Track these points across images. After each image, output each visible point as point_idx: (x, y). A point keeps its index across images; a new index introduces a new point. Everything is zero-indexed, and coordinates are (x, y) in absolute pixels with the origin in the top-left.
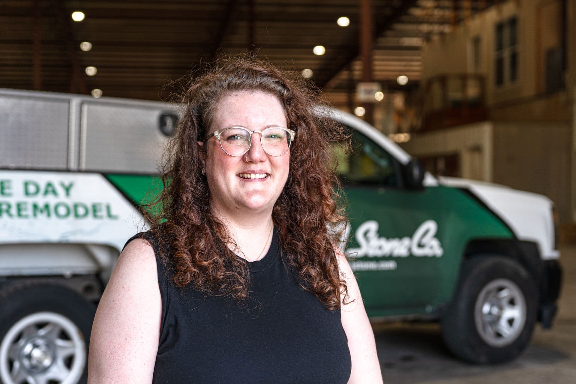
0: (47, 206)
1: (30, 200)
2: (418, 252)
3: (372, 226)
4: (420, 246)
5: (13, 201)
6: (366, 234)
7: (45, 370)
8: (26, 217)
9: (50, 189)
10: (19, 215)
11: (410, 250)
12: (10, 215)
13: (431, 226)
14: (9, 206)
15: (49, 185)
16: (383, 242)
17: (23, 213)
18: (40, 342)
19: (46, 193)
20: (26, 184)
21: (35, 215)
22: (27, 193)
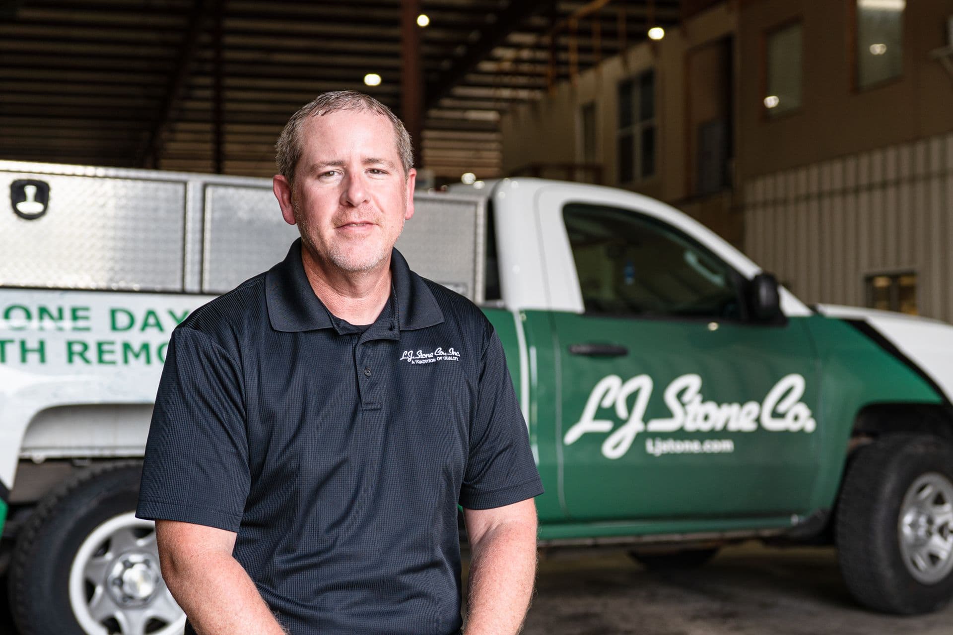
0: (146, 347)
1: (119, 338)
2: (772, 424)
3: (693, 382)
4: (776, 415)
5: (91, 339)
6: (680, 395)
7: (146, 602)
8: (113, 363)
9: (152, 320)
10: (101, 361)
11: (758, 420)
12: (87, 361)
13: (796, 382)
14: (86, 347)
15: (151, 313)
16: (711, 407)
17: (107, 357)
18: (134, 558)
19: (145, 325)
20: (113, 312)
21: (126, 361)
22: (114, 328)
